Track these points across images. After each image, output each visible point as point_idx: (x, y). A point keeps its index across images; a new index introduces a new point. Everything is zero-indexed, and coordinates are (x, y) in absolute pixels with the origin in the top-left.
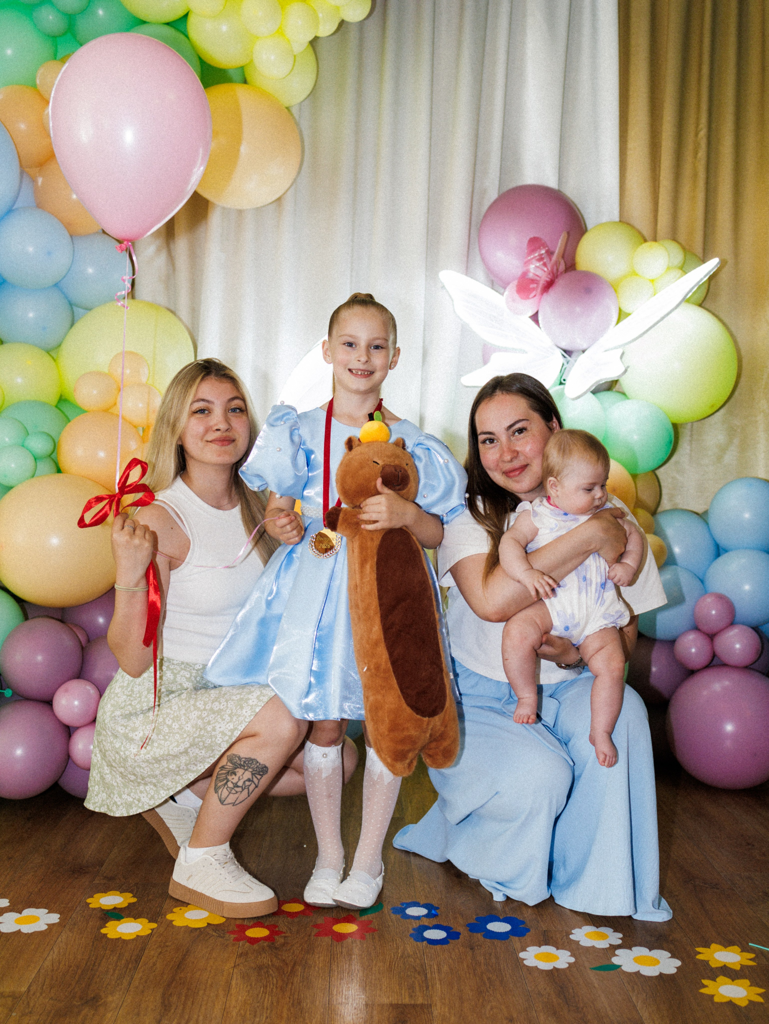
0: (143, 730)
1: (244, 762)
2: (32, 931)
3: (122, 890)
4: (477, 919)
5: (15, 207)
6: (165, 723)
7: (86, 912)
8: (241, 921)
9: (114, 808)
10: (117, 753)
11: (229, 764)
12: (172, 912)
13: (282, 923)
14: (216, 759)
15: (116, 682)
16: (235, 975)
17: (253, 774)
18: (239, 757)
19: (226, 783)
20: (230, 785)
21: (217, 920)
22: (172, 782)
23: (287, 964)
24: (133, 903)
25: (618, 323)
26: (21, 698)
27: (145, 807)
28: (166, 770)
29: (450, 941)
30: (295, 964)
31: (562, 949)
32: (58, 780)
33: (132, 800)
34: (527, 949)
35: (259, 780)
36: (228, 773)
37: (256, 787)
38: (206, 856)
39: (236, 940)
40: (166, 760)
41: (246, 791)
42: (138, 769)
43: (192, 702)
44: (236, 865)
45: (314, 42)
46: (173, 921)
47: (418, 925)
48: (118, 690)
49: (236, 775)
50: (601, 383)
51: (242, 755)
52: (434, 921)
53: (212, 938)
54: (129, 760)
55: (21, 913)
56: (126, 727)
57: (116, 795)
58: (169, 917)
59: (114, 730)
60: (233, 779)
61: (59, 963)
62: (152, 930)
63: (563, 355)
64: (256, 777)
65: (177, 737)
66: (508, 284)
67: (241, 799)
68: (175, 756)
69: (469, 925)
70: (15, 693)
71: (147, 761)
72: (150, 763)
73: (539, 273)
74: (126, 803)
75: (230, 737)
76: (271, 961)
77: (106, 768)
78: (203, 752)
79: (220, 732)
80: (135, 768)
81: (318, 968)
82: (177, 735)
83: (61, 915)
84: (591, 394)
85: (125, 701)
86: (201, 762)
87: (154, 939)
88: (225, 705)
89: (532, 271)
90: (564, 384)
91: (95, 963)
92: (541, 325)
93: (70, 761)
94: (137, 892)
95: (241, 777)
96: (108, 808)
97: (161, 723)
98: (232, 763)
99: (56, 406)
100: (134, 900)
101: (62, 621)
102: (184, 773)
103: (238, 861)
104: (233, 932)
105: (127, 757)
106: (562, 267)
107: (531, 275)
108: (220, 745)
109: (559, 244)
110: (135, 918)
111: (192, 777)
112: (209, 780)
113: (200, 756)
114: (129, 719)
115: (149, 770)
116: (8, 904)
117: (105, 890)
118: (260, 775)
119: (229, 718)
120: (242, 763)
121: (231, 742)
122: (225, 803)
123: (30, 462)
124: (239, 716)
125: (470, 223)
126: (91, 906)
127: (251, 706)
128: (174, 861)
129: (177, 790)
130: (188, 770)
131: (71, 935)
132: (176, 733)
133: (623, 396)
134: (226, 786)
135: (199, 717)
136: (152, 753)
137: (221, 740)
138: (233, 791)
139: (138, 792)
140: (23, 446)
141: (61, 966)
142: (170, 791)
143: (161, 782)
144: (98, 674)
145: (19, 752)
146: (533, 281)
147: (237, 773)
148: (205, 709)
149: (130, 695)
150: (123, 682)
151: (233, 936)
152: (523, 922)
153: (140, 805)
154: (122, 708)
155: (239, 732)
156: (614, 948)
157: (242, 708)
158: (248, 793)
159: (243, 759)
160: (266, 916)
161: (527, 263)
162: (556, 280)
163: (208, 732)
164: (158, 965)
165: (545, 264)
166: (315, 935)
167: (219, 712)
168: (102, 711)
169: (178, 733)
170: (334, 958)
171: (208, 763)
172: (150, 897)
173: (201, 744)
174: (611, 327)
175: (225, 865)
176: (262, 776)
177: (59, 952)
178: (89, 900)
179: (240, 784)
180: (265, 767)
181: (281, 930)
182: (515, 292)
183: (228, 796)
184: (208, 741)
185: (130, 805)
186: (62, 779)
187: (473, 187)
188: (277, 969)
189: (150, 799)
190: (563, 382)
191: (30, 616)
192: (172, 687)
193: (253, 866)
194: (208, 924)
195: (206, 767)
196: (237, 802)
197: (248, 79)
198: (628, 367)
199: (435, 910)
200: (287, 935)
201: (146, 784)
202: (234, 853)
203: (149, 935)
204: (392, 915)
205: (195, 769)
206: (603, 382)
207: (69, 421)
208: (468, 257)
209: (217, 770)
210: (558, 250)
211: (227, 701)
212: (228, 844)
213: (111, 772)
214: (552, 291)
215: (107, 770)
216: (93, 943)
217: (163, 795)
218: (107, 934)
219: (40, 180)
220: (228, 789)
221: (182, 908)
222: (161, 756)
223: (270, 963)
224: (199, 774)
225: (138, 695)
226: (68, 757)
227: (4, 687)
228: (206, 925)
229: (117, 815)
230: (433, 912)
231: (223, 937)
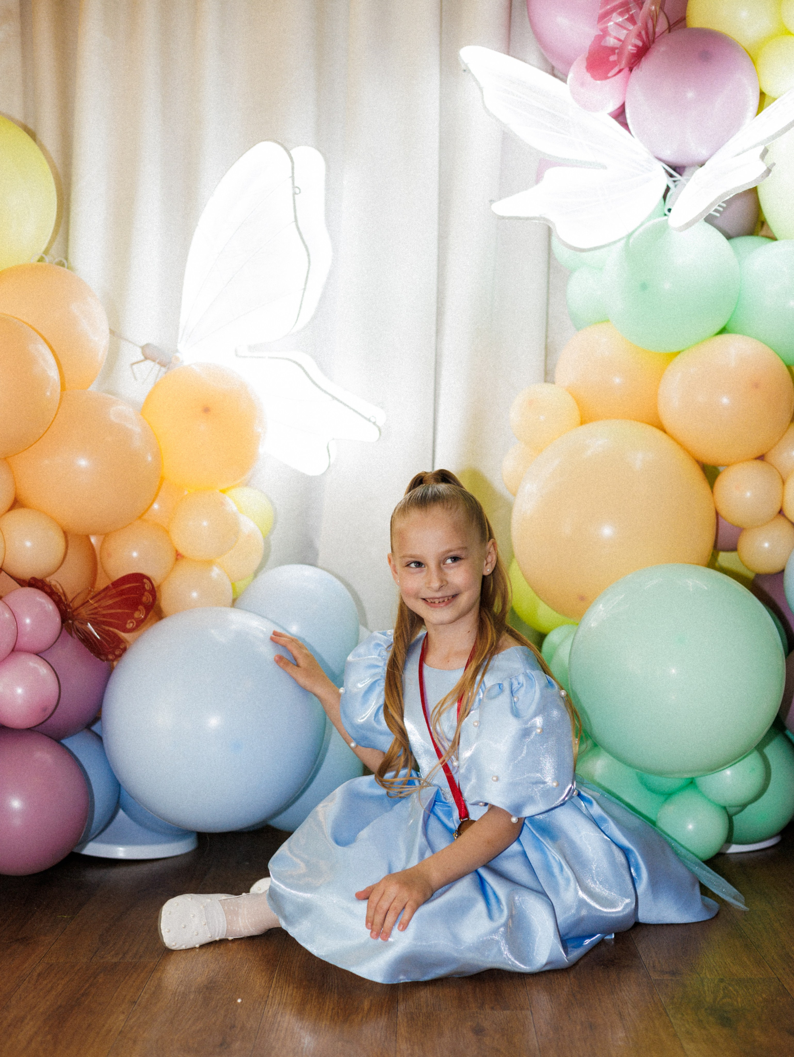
63: (668, 173)
66: (574, 62)
73: (624, 34)
89: (611, 32)
90: (671, 215)
92: (631, 127)
106: (662, 25)
107: (609, 41)
146: (613, 50)
161: (602, 20)
162: (653, 45)
165: (632, 20)
182: (585, 70)
198: (773, 164)
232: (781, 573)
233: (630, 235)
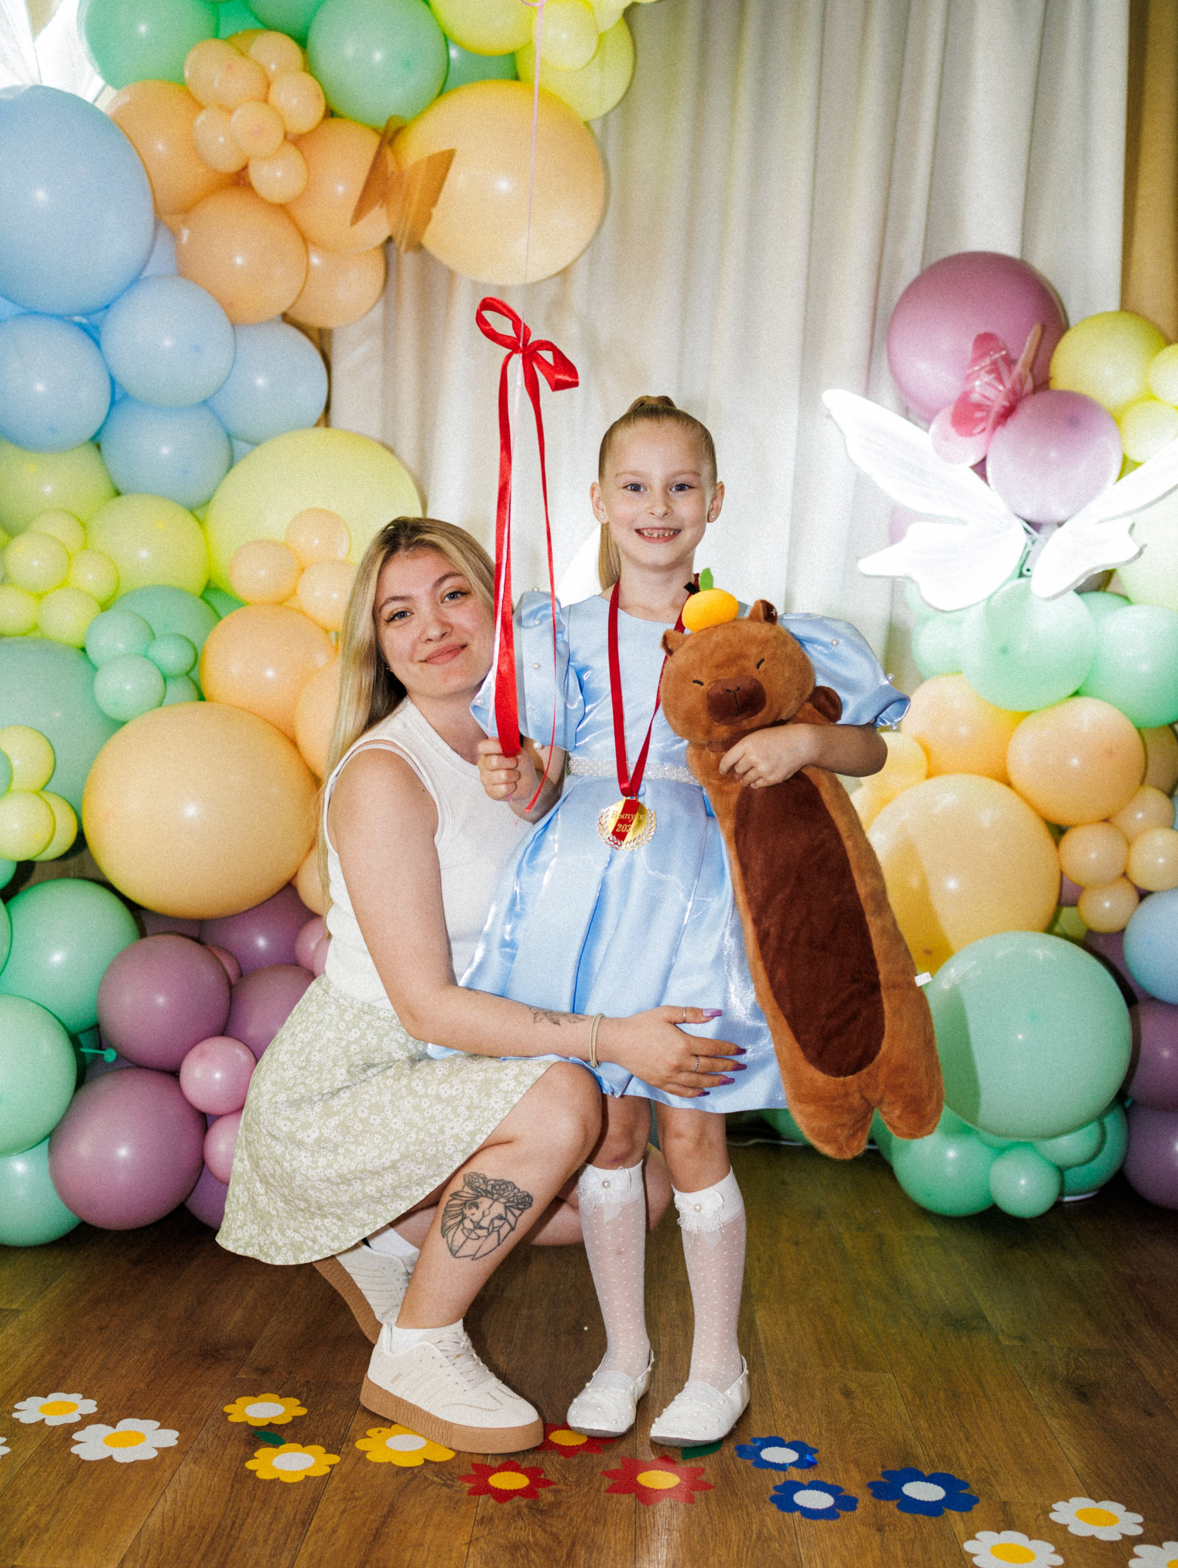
0: (320, 1128)
1: (493, 1187)
2: (132, 1460)
3: (283, 1393)
4: (884, 1474)
5: (145, 274)
6: (356, 1116)
7: (221, 1428)
8: (481, 1457)
9: (272, 1252)
10: (278, 1162)
11: (467, 1189)
12: (365, 1436)
13: (551, 1466)
14: (444, 1179)
15: (281, 1043)
16: (471, 1559)
17: (506, 1208)
18: (484, 1178)
19: (461, 1221)
20: (468, 1224)
21: (443, 1455)
22: (369, 1213)
23: (560, 1542)
24: (300, 1417)
25: (1120, 477)
26: (130, 1065)
27: (325, 1251)
28: (360, 1195)
29: (842, 1513)
30: (573, 1544)
31: (1038, 1539)
32: (186, 1199)
33: (302, 1239)
34: (978, 1535)
35: (517, 1218)
36: (465, 1204)
37: (512, 1229)
38: (426, 1343)
39: (474, 1492)
40: (361, 1179)
41: (494, 1236)
42: (311, 1192)
43: (404, 1081)
44: (475, 1360)
45: (629, 14)
46: (367, 1452)
47: (783, 1481)
48: (283, 1058)
49: (477, 1208)
50: (1096, 572)
51: (489, 1176)
52: (809, 1476)
53: (431, 1488)
54: (298, 1175)
55: (114, 1427)
56: (292, 1121)
57: (275, 1231)
58: (361, 1444)
59: (272, 1126)
60: (473, 1214)
61: (174, 1522)
62: (332, 1467)
63: (1025, 529)
64: (512, 1213)
65: (378, 1139)
66: (936, 412)
67: (485, 1249)
68: (376, 1173)
69: (871, 1485)
70: (120, 1056)
71: (328, 1180)
72: (332, 1183)
73: (991, 393)
74: (292, 1244)
75: (469, 1144)
76: (534, 1535)
77: (258, 1185)
78: (423, 1167)
79: (452, 1136)
80: (306, 1190)
81: (615, 1552)
82: (376, 1136)
83: (180, 1433)
84: (1075, 596)
85: (295, 1076)
86: (418, 1184)
87: (334, 1484)
88: (461, 1090)
89: (977, 389)
90: (1030, 576)
91: (234, 1523)
92: (990, 480)
93: (205, 1170)
94: (308, 1396)
95: (487, 1213)
96: (261, 1251)
97: (350, 1114)
98: (472, 1188)
99: (202, 597)
100: (303, 1411)
101: (198, 940)
102: (389, 1200)
103: (478, 1354)
104: (467, 1478)
105: (294, 1171)
106: (1029, 385)
107: (975, 397)
108: (451, 1158)
109: (1027, 344)
110: (304, 1445)
111: (403, 1207)
112: (431, 1212)
113: (417, 1174)
114: (299, 1108)
115: (331, 1193)
116: (95, 1409)
117: (255, 1391)
118: (519, 1209)
119: (468, 1113)
120: (489, 1188)
121: (471, 1152)
122: (457, 1255)
123: (156, 682)
124: (485, 1109)
125: (875, 314)
126: (231, 1419)
127: (504, 1092)
128: (371, 1346)
129: (378, 1227)
130: (397, 1196)
131: (197, 1469)
132: (376, 1132)
133: (1124, 602)
134: (461, 1227)
135: (416, 1108)
136: (336, 1166)
137: (453, 1149)
138: (473, 1236)
139: (313, 1228)
140: (145, 656)
141: (176, 1528)
142: (366, 1228)
143: (350, 1214)
144: (253, 1031)
145: (123, 1152)
146: (979, 407)
147: (480, 1205)
148: (426, 1095)
149: (304, 1068)
150: (293, 1044)
151: (468, 1486)
152: (965, 1485)
153: (316, 1248)
154: (289, 1089)
155: (485, 1137)
156: (1131, 1541)
157: (489, 1095)
158: (499, 1239)
159: (492, 1182)
160: (523, 1452)
161: (968, 378)
162: (1020, 405)
163: (431, 1135)
164: (341, 1532)
165: (1000, 379)
166: (608, 1491)
167: (450, 1101)
168: (256, 1090)
169: (379, 1133)
170: (641, 1535)
171: (430, 1184)
172: (329, 1407)
173: (419, 1155)
174: (1110, 484)
175: (457, 1360)
176: (522, 1210)
177: (175, 1500)
178: (228, 1409)
179: (485, 1223)
180: (528, 1196)
181: (549, 1478)
182: (950, 425)
183: (464, 1242)
184: (431, 1151)
185: (297, 1248)
186: (189, 1200)
187: (881, 255)
188: (544, 1550)
189: (333, 1240)
190: (1025, 572)
191: (148, 931)
192: (375, 1058)
193: (501, 1361)
194: (426, 1461)
195: (427, 1193)
196: (478, 1255)
197: (522, 75)
198: (1145, 546)
199: (810, 1455)
200: (559, 1487)
201: (324, 1216)
202: (472, 1340)
203: (326, 1475)
204: (739, 1460)
205: (408, 1194)
206: (1100, 571)
207: (220, 618)
208: (869, 371)
209: (446, 1198)
210: (1024, 357)
211: (463, 1082)
212: (461, 1322)
213: (267, 1193)
214: (1014, 424)
215: (259, 1187)
216: (233, 1486)
217: (354, 1234)
218: (256, 1471)
219: (185, 234)
220: (465, 1231)
221: (382, 1429)
222: (351, 1172)
223: (531, 1539)
224: (415, 1204)
225: (316, 1069)
226: (202, 1164)
227: (104, 1047)
228: (423, 1462)
229: (278, 1262)
230: (808, 1457)
231: (450, 1487)
232: (1121, 933)
233: (991, 597)
